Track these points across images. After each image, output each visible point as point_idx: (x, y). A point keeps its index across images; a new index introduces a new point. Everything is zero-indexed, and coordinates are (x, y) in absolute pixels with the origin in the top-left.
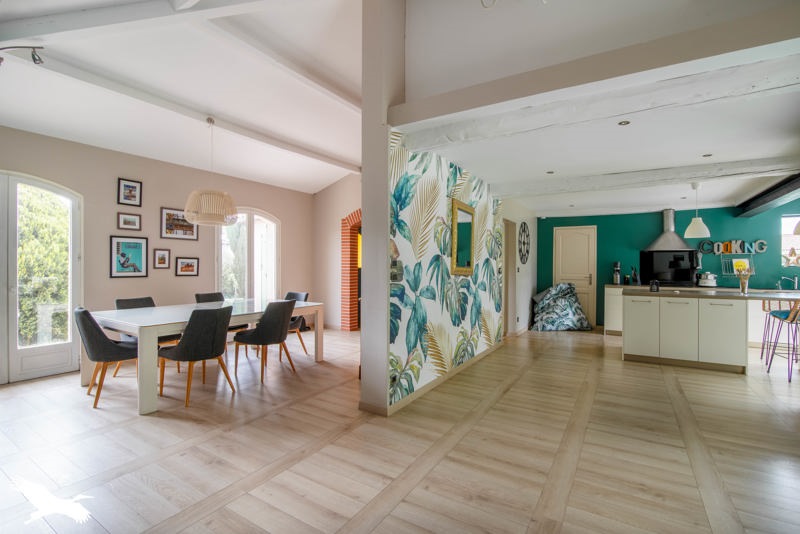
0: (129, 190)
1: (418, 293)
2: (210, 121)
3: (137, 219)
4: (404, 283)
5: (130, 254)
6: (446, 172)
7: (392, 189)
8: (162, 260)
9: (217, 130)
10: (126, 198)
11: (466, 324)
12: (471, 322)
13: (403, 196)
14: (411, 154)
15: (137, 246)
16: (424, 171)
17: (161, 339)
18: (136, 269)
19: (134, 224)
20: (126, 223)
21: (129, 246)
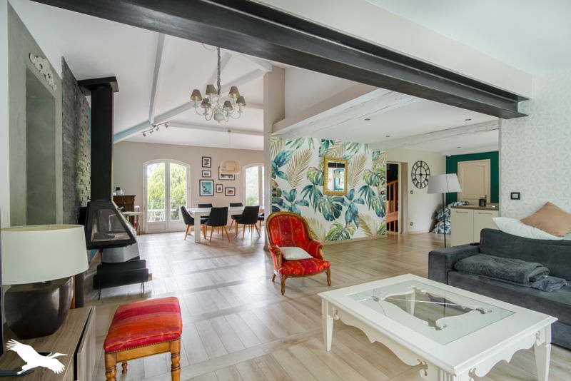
0: (206, 161)
1: (293, 203)
2: (229, 131)
3: (209, 172)
4: (282, 197)
5: (207, 187)
6: (317, 143)
7: (273, 159)
8: (220, 189)
9: (232, 134)
10: (206, 164)
11: (341, 220)
12: (346, 219)
13: (281, 161)
14: (287, 142)
15: (210, 183)
16: (298, 147)
17: (202, 217)
18: (209, 193)
19: (208, 174)
20: (205, 174)
21: (206, 183)
